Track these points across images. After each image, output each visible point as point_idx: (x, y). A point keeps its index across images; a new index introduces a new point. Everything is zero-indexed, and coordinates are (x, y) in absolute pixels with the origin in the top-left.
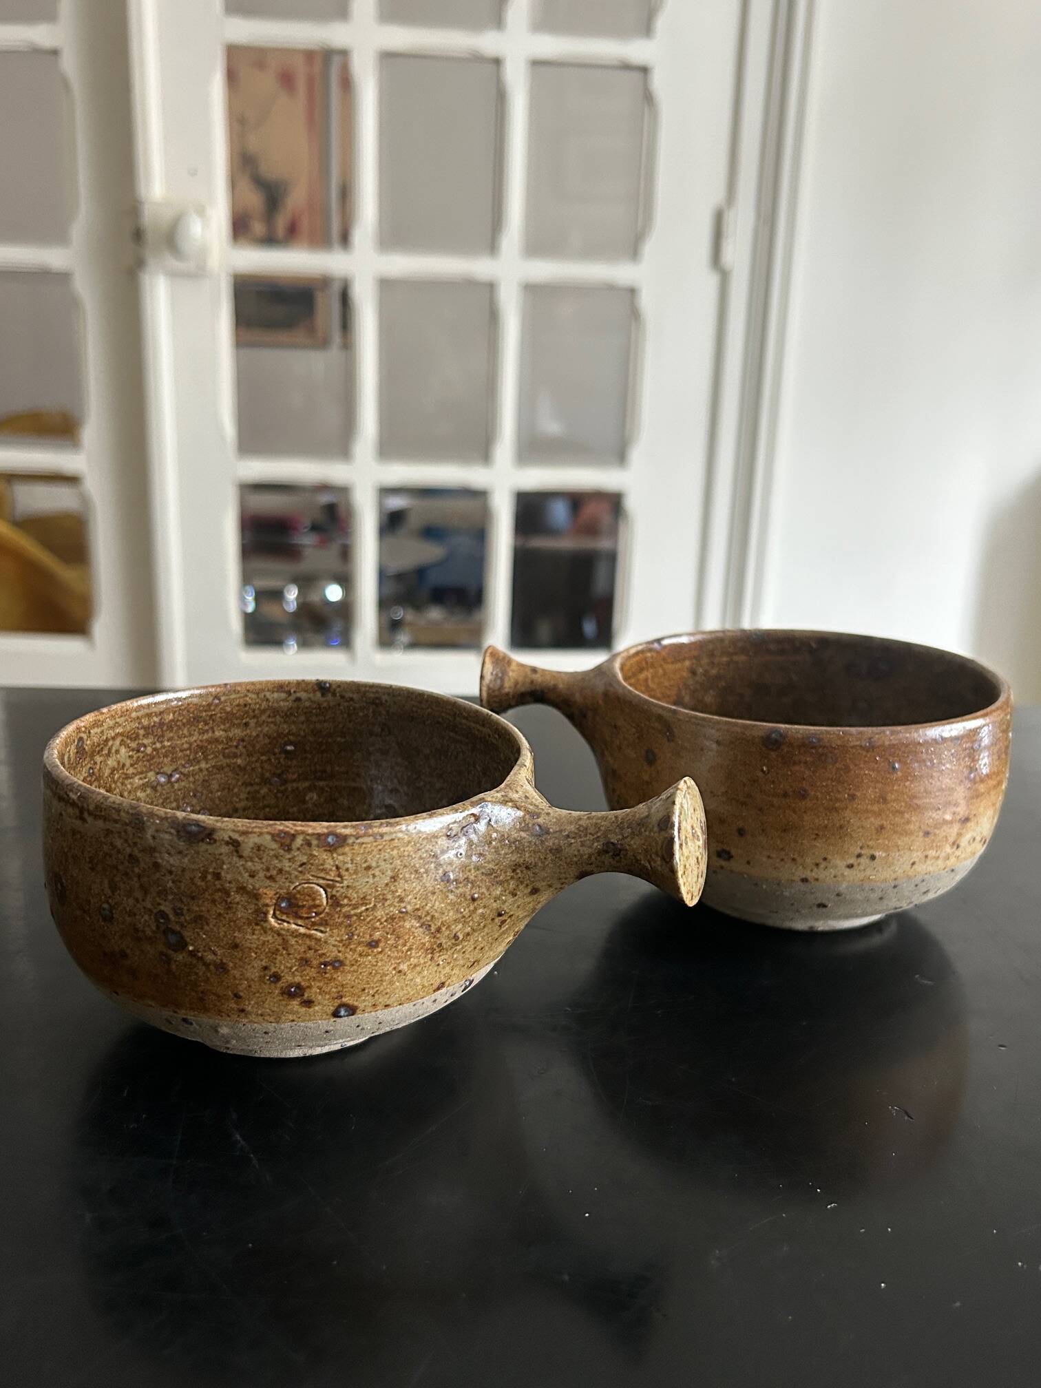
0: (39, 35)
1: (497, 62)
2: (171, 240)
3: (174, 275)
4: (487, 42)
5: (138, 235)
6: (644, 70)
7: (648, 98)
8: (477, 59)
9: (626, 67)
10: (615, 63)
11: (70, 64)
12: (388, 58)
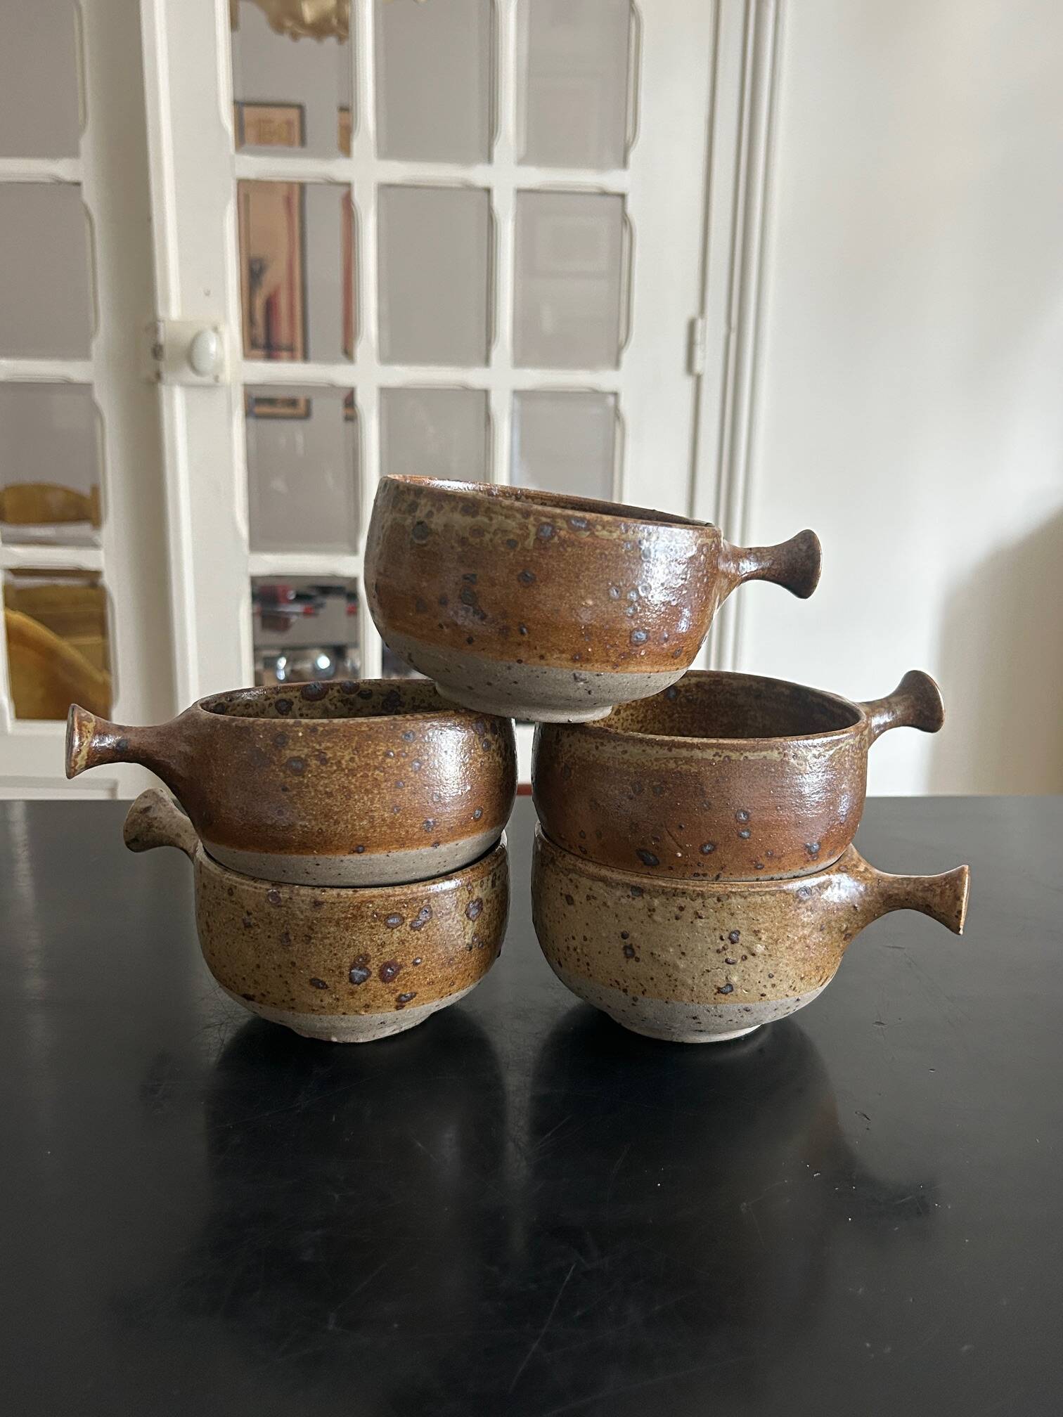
0: (62, 169)
1: (488, 191)
2: (189, 355)
3: (188, 386)
4: (479, 175)
5: (157, 351)
6: (623, 196)
7: (625, 220)
8: (469, 188)
9: (604, 194)
10: (594, 190)
11: (91, 196)
12: (385, 189)
